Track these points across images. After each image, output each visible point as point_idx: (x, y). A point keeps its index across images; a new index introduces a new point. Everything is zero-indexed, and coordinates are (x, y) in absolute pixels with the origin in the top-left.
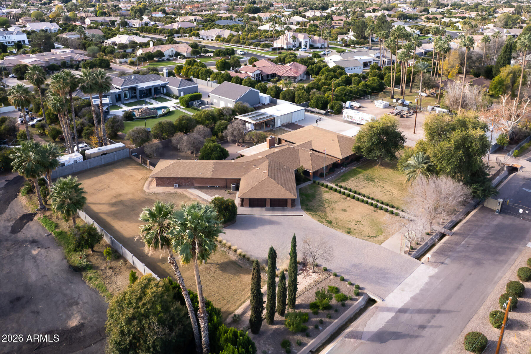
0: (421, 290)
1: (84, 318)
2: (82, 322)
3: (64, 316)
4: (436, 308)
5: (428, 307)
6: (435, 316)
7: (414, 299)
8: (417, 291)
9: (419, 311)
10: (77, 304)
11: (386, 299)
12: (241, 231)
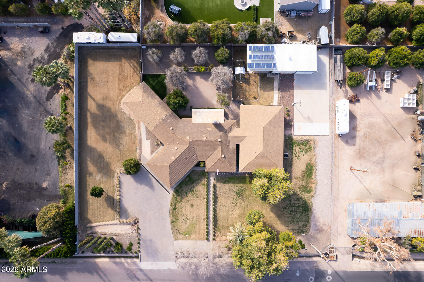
0: (158, 270)
1: (49, 185)
2: (47, 187)
3: (43, 179)
4: (152, 279)
5: (150, 276)
6: (147, 280)
7: (151, 270)
8: (156, 269)
9: (146, 275)
10: (50, 176)
11: (142, 262)
12: (134, 181)
